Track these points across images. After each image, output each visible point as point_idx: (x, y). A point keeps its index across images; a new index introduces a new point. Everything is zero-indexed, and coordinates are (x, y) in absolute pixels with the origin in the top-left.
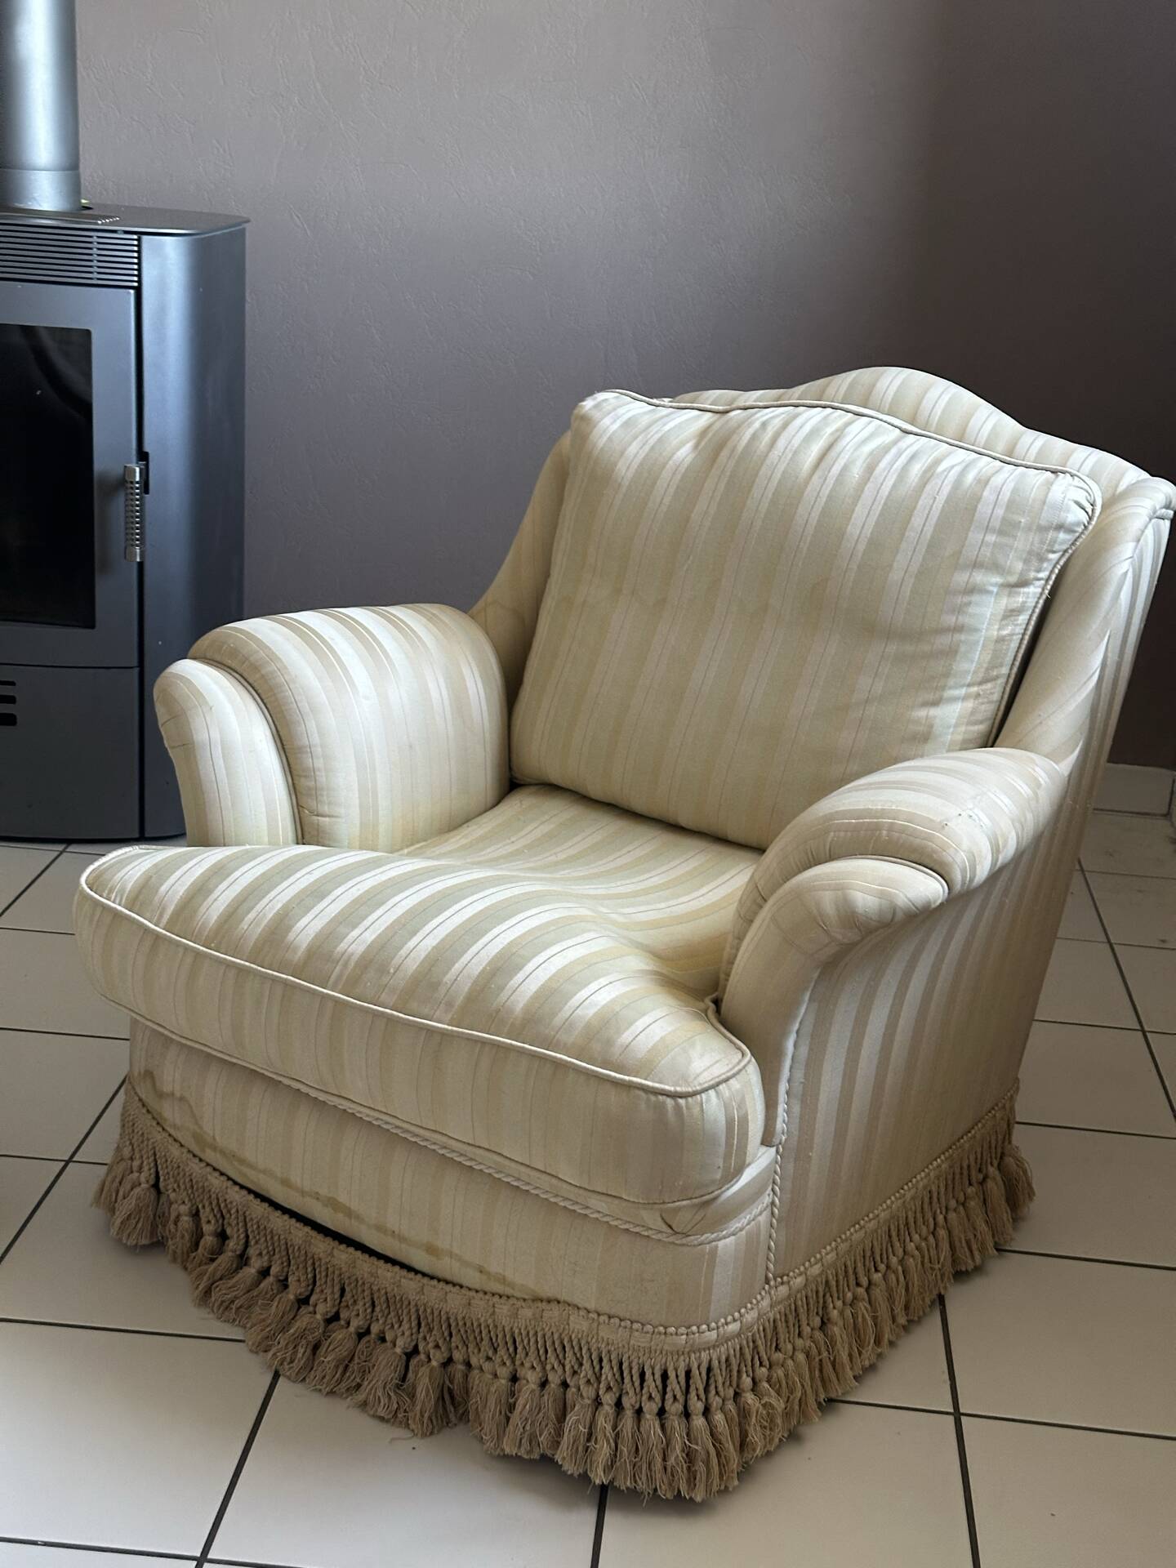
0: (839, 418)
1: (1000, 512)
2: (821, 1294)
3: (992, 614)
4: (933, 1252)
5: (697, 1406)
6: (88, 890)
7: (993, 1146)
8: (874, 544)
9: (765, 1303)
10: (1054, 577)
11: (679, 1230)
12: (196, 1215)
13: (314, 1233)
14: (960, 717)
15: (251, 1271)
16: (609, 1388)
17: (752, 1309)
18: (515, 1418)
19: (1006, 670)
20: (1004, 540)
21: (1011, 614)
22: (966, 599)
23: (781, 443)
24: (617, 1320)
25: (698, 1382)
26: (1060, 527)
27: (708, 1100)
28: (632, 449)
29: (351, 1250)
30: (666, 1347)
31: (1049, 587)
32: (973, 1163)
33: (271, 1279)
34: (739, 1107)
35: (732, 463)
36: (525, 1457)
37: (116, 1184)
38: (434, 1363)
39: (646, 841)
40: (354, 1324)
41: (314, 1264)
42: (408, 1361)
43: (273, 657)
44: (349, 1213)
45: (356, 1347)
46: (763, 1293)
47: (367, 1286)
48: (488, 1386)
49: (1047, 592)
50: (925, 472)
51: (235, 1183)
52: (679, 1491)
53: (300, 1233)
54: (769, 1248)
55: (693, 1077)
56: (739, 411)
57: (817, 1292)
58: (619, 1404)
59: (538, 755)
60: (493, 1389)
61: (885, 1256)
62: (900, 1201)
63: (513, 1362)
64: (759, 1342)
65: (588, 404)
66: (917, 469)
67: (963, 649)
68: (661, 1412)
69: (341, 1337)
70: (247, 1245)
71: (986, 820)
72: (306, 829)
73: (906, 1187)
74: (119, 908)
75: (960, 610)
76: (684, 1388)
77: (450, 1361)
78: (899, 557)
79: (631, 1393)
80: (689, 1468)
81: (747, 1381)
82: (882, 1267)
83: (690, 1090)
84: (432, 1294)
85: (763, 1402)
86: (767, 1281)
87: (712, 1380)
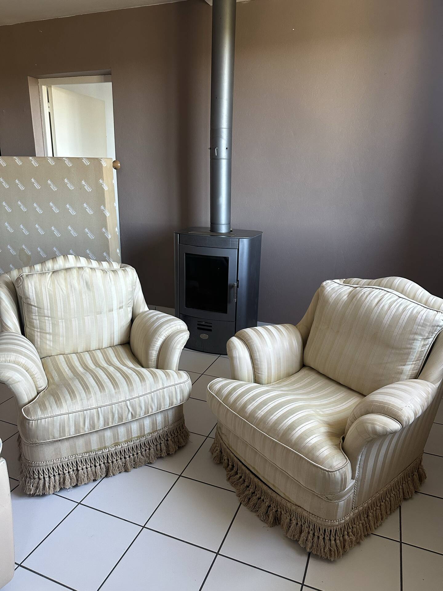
0: (383, 293)
1: (422, 321)
2: (367, 510)
3: (419, 345)
4: (398, 495)
5: (333, 539)
6: (209, 389)
7: (416, 467)
8: (390, 326)
9: (352, 514)
10: (436, 336)
11: (330, 499)
12: (228, 460)
13: (250, 473)
14: (410, 369)
15: (238, 476)
16: (312, 530)
17: (348, 516)
18: (290, 530)
19: (423, 358)
20: (423, 328)
21: (424, 345)
22: (413, 341)
23: (368, 298)
24: (314, 516)
25: (333, 533)
26: (438, 326)
27: (336, 473)
28: (333, 295)
29: (258, 479)
30: (325, 524)
31: (435, 339)
32: (410, 472)
33: (242, 479)
34: (345, 475)
35: (356, 302)
36: (292, 539)
37: (213, 449)
38: (274, 511)
39: (333, 387)
40: (258, 496)
41: (250, 479)
42: (268, 508)
43: (251, 339)
44: (257, 472)
45: (258, 502)
46: (351, 512)
47: (261, 488)
48: (285, 519)
49: (434, 340)
50: (404, 309)
51: (236, 456)
52: (327, 557)
53: (248, 472)
54: (353, 501)
55: (333, 467)
56: (359, 288)
57: (366, 510)
58: (314, 534)
59: (309, 361)
60: (286, 521)
61: (385, 498)
62: (390, 485)
63: (291, 516)
64: (349, 524)
65: (324, 283)
66: (401, 308)
67: (411, 353)
68: (324, 538)
69: (255, 498)
70: (238, 470)
71: (413, 407)
72: (256, 376)
73: (391, 482)
74: (214, 395)
75: (411, 344)
76: (330, 534)
77: (277, 511)
78: (396, 329)
79: (317, 532)
80: (330, 553)
81: (346, 533)
82: (384, 501)
83: (332, 470)
84: (274, 495)
85: (350, 538)
86: (352, 509)
87: (337, 533)
